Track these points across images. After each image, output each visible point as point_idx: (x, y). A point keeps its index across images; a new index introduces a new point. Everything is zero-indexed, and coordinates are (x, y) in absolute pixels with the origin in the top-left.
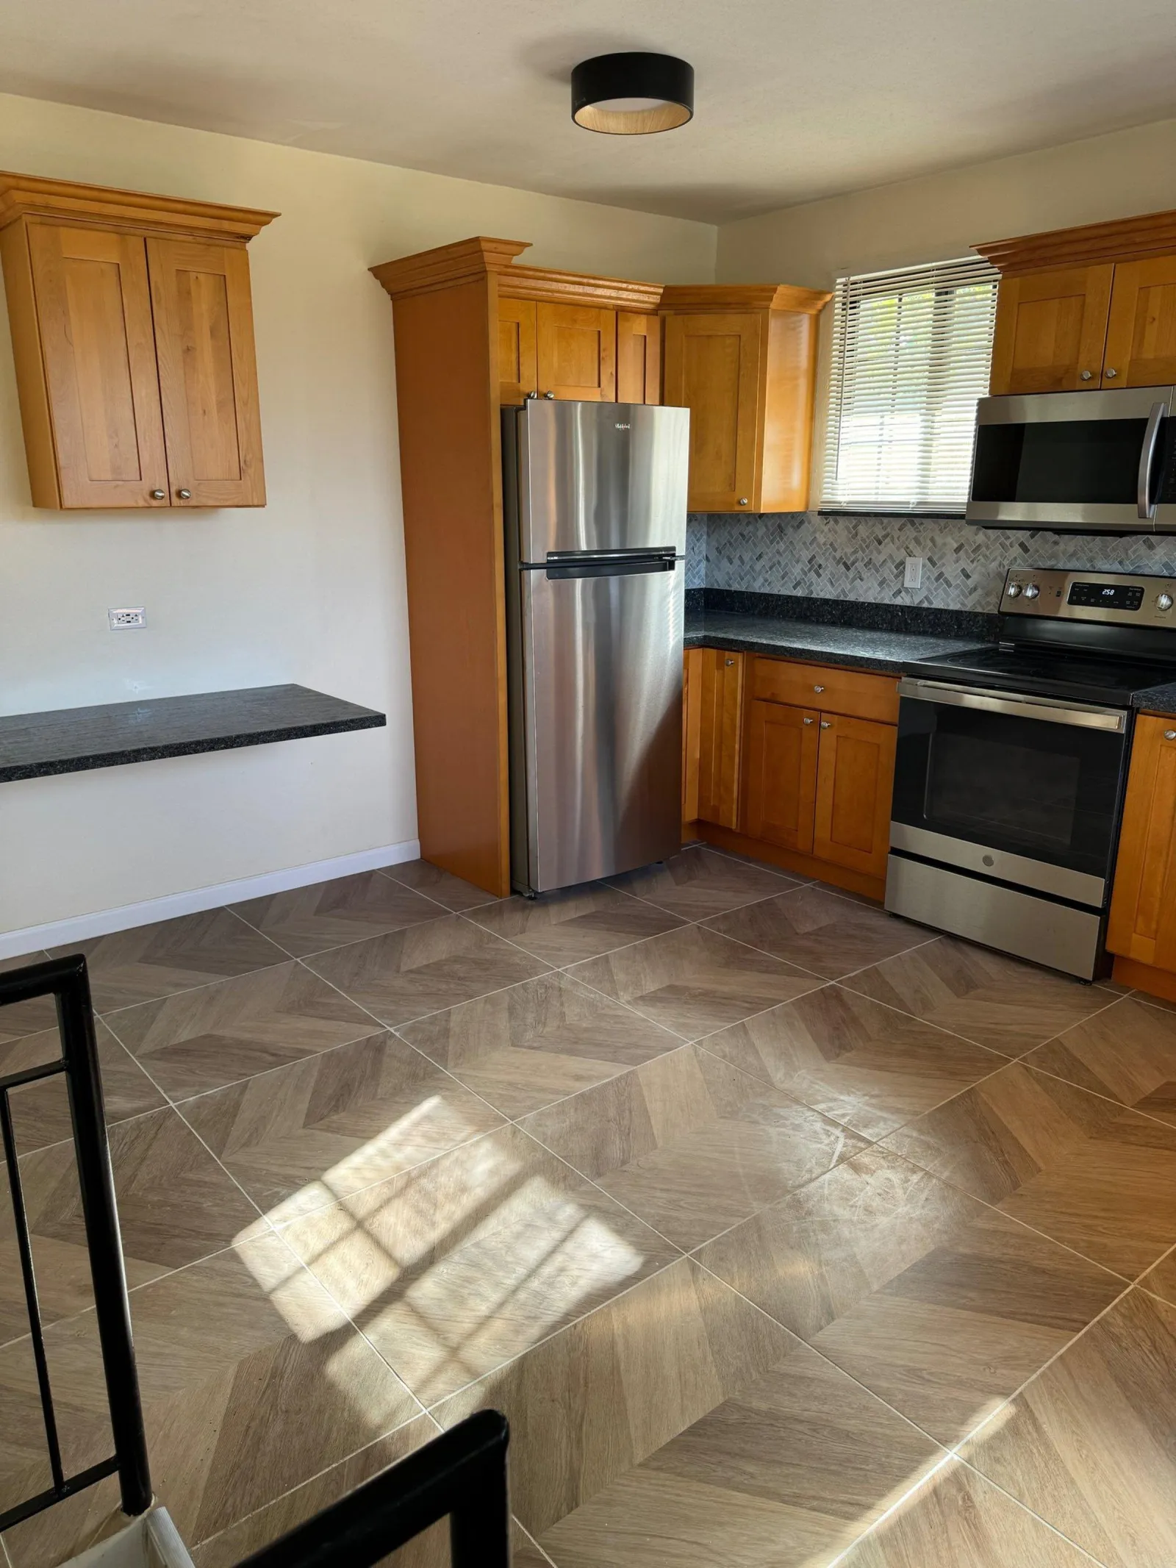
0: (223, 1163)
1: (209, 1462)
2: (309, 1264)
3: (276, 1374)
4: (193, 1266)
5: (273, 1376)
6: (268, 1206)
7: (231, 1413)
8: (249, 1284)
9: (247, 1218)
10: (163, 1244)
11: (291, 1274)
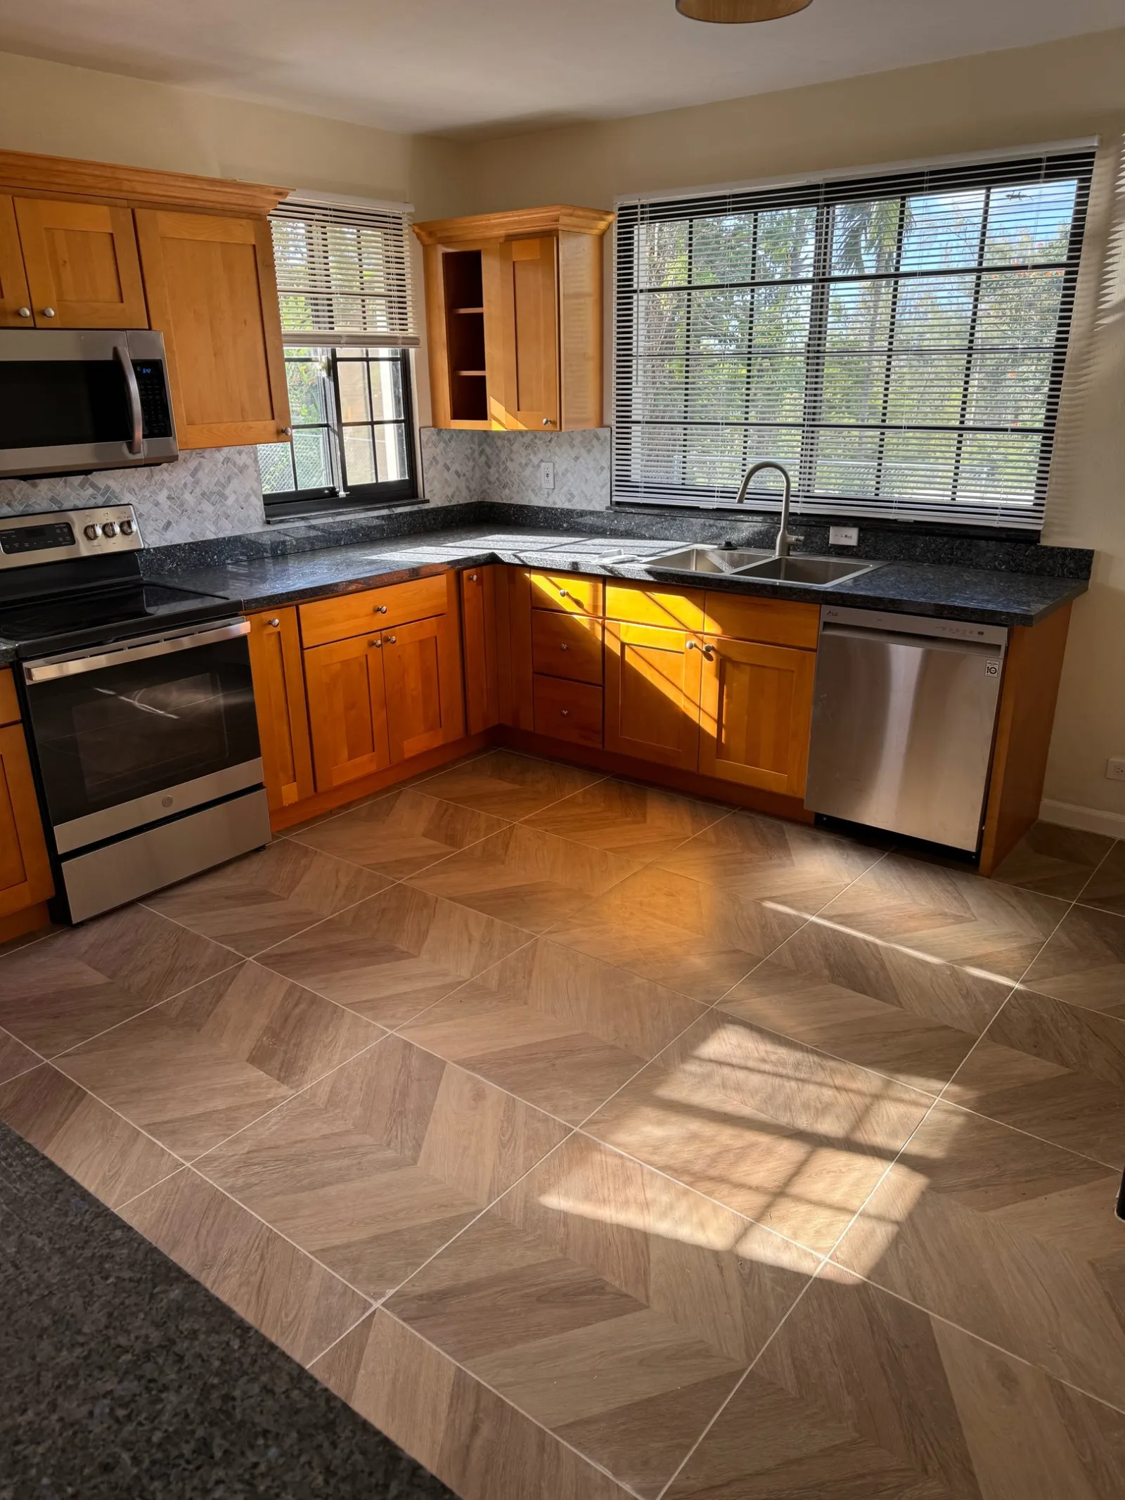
0: (751, 1360)
1: (1068, 1191)
2: (853, 1212)
3: (974, 1185)
4: (915, 1300)
5: (978, 1186)
6: (799, 1278)
7: (1025, 1196)
8: (905, 1245)
9: (826, 1289)
10: (906, 1346)
11: (873, 1220)
